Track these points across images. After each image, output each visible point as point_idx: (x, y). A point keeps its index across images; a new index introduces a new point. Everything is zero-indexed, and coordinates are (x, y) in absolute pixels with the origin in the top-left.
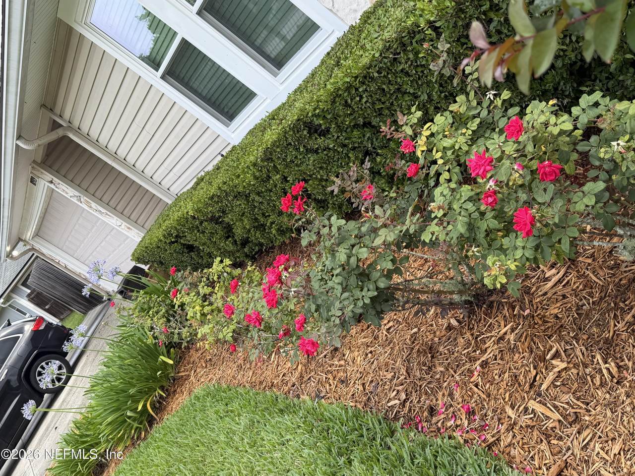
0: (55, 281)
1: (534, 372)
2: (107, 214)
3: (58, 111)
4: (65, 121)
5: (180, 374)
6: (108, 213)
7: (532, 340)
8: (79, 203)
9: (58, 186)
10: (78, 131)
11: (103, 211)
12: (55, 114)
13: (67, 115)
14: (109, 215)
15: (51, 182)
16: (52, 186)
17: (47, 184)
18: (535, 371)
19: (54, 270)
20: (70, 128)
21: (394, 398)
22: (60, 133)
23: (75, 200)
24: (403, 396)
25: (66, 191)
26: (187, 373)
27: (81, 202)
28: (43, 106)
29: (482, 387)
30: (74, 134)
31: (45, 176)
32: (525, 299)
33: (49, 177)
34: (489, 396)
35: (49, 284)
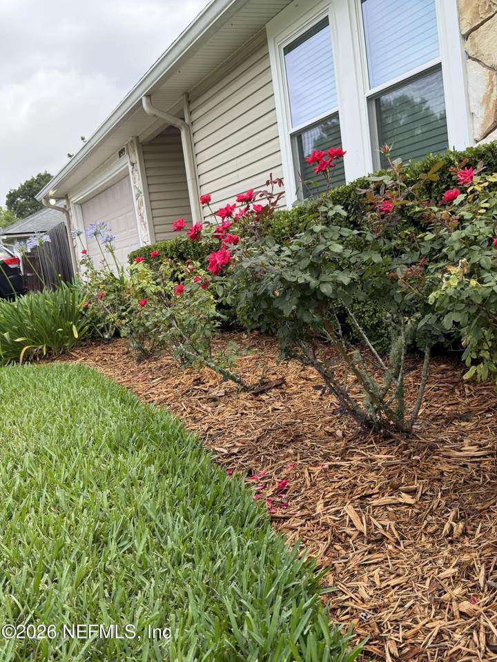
0: (55, 254)
1: (376, 490)
2: (145, 224)
3: (192, 107)
4: (190, 119)
5: (72, 353)
6: (147, 225)
7: (400, 474)
8: (135, 199)
9: (134, 172)
10: (191, 135)
11: (146, 219)
12: (188, 108)
13: (195, 116)
14: (145, 226)
15: (133, 164)
16: (130, 168)
17: (129, 164)
18: (378, 491)
19: (64, 242)
20: (188, 127)
21: (226, 448)
22: (178, 123)
23: (134, 192)
24: (236, 450)
25: (136, 181)
26: (77, 356)
27: (137, 199)
28: (187, 94)
29: (314, 477)
30: (186, 134)
31: (133, 156)
32: (424, 451)
33: (135, 158)
34: (313, 485)
35: (50, 251)
